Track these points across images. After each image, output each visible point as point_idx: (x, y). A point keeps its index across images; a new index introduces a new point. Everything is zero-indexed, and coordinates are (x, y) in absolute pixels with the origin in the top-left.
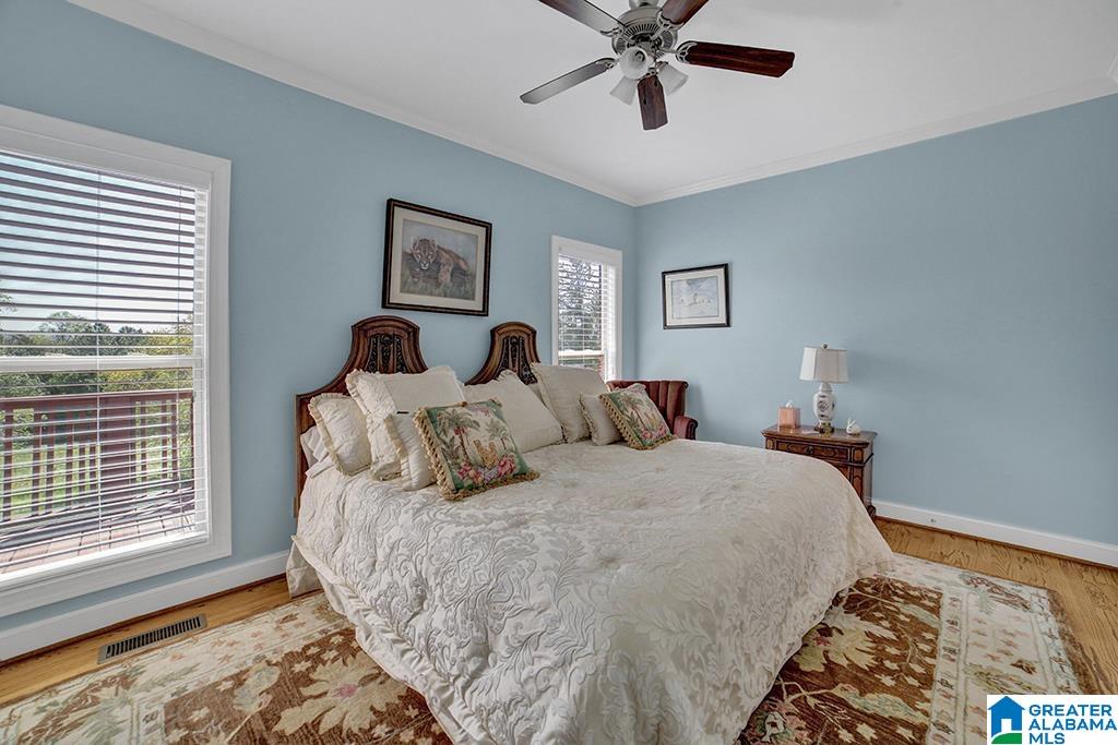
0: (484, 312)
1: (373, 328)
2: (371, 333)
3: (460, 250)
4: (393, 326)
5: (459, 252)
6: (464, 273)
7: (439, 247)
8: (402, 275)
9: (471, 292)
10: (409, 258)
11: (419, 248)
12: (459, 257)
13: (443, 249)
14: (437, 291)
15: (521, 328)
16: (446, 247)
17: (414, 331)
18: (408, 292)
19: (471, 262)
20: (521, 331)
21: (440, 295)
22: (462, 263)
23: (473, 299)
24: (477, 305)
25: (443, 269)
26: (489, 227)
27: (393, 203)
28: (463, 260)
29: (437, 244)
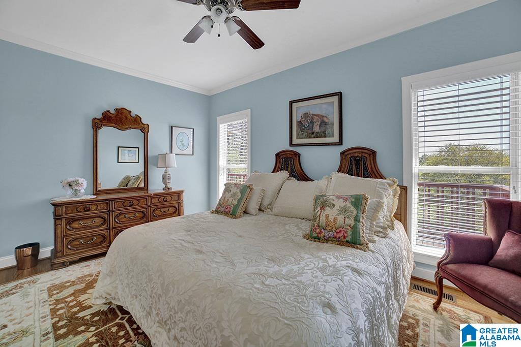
0: (341, 143)
1: (282, 155)
2: (282, 157)
3: (324, 112)
4: (289, 154)
5: (323, 113)
6: (326, 124)
7: (312, 114)
8: (297, 131)
9: (331, 133)
10: (300, 123)
11: (303, 118)
12: (323, 117)
13: (315, 115)
14: (313, 136)
15: (362, 151)
16: (316, 113)
17: (297, 155)
18: (300, 138)
19: (330, 117)
20: (363, 152)
21: (314, 137)
22: (325, 119)
23: (333, 136)
24: (336, 139)
25: (315, 124)
26: (340, 95)
27: (291, 103)
28: (326, 117)
29: (311, 113)
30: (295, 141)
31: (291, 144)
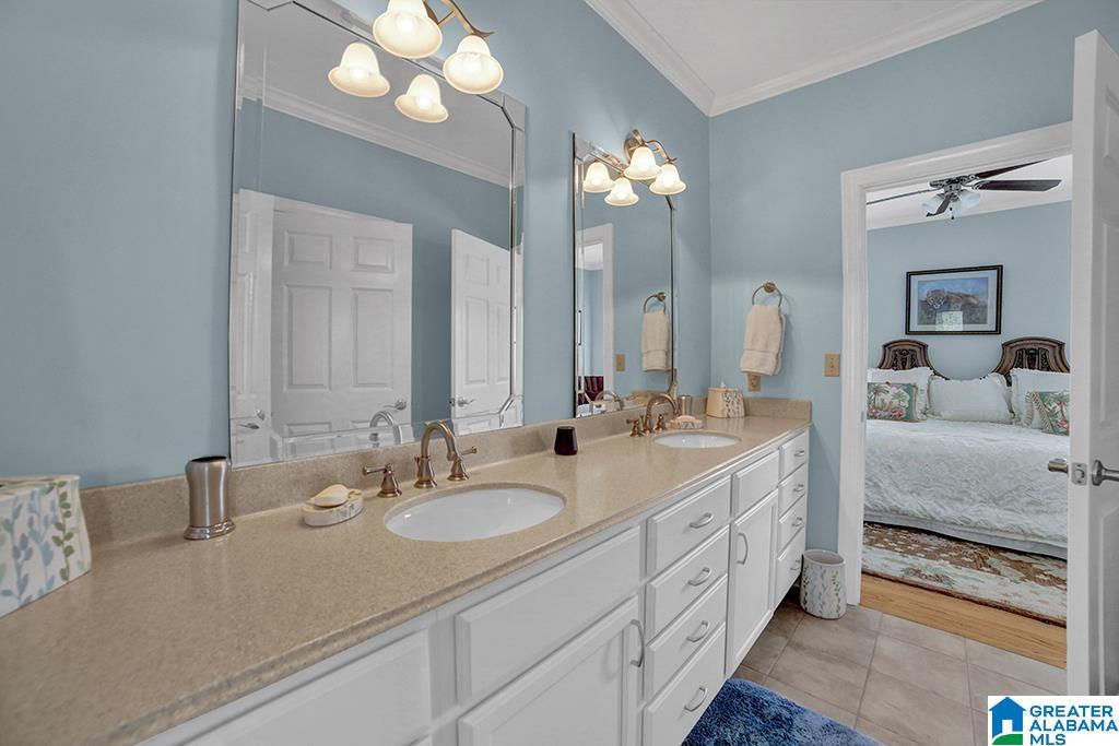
0: (998, 331)
1: (897, 346)
2: (893, 348)
4: (908, 345)
5: (968, 292)
6: (973, 306)
7: (948, 292)
8: (917, 314)
9: (982, 318)
10: (924, 304)
11: (932, 296)
13: (952, 293)
16: (954, 291)
17: (922, 346)
18: (924, 324)
20: (1041, 344)
23: (986, 323)
25: (952, 306)
26: (999, 269)
27: (909, 275)
28: (973, 297)
29: (946, 290)
30: (915, 327)
31: (908, 332)
